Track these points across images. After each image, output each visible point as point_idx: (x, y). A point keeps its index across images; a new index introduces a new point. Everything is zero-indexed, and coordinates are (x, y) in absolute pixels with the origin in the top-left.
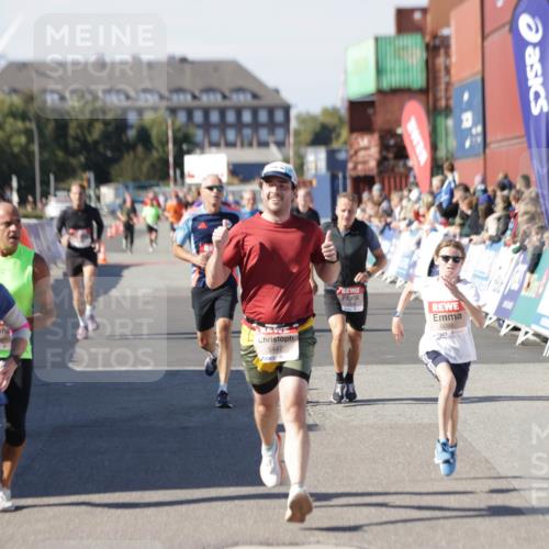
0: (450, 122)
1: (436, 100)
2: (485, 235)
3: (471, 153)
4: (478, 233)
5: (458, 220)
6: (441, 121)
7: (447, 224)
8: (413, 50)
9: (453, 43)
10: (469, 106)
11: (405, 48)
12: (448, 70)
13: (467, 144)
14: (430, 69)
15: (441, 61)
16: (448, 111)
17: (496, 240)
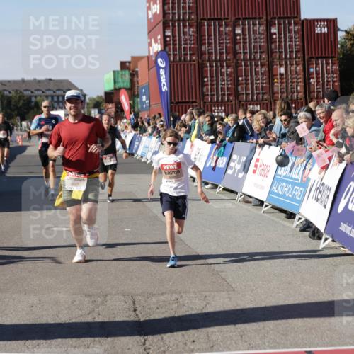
0: (139, 100)
1: (134, 92)
2: (147, 133)
3: (145, 110)
4: (145, 132)
5: (139, 129)
6: (136, 99)
7: (135, 130)
8: (126, 76)
9: (139, 73)
10: (145, 94)
11: (123, 75)
12: (138, 82)
13: (144, 106)
14: (132, 82)
15: (135, 79)
16: (138, 96)
17: (151, 135)
